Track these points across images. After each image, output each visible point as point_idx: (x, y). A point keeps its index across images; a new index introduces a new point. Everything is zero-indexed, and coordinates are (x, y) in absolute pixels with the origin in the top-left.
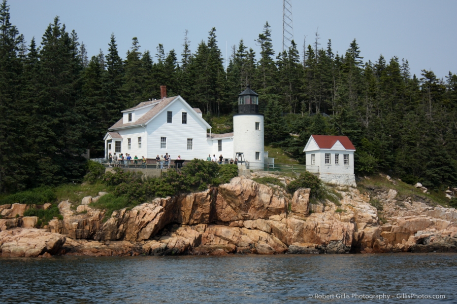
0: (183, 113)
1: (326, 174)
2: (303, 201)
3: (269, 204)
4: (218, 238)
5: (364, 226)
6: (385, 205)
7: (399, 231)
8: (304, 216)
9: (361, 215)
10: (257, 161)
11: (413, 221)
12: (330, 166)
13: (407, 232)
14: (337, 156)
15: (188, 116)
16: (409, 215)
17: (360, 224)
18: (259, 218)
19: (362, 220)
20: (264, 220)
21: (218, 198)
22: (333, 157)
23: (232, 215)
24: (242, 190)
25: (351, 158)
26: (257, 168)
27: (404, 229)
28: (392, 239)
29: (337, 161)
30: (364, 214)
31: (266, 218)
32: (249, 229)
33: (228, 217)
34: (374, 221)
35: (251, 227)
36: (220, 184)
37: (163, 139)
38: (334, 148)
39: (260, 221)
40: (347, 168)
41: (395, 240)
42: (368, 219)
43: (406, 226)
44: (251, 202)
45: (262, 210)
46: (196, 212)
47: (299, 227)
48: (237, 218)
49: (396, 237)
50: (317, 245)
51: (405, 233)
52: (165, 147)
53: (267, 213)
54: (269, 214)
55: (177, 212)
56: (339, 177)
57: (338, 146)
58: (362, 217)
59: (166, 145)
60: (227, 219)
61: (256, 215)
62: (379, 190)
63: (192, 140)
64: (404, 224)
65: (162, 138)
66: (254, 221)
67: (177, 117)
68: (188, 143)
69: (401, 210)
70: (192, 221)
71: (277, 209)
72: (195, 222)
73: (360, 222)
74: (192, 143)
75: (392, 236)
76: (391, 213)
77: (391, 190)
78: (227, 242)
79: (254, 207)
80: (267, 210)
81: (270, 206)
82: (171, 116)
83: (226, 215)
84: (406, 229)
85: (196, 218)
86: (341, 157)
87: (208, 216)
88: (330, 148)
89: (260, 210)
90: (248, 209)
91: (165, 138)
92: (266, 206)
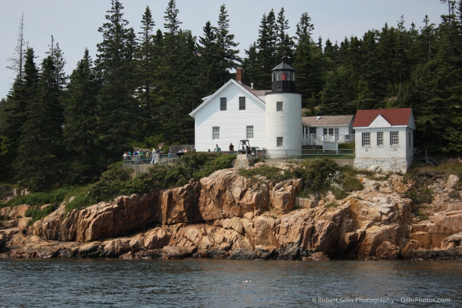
0: (240, 98)
1: (362, 158)
2: (278, 195)
3: (240, 200)
4: (185, 239)
5: (367, 224)
6: (438, 195)
7: (435, 231)
8: (282, 213)
9: (365, 210)
10: (279, 148)
11: (454, 218)
12: (369, 149)
13: (447, 232)
14: (380, 135)
15: (247, 101)
16: (457, 209)
17: (364, 222)
18: (234, 216)
19: (367, 217)
20: (239, 218)
21: (201, 194)
22: (373, 137)
23: (214, 213)
24: (211, 184)
25: (403, 136)
26: (278, 157)
27: (442, 228)
28: (426, 242)
29: (380, 142)
30: (371, 210)
31: (241, 216)
32: (226, 228)
33: (209, 216)
34: (384, 217)
35: (227, 227)
36: (201, 177)
37: (216, 129)
38: (373, 125)
39: (235, 220)
40: (396, 150)
41: (431, 243)
42: (374, 216)
43: (446, 224)
44: (223, 198)
45: (235, 206)
46: (174, 210)
47: (262, 226)
48: (219, 217)
49: (433, 239)
50: (275, 248)
51: (445, 234)
52: (218, 138)
53: (241, 210)
54: (243, 212)
55: (159, 210)
56: (383, 162)
57: (380, 122)
58: (367, 213)
59: (220, 136)
60: (209, 217)
61: (231, 213)
62: (439, 176)
63: (252, 127)
64: (444, 221)
65: (214, 128)
66: (231, 219)
67: (233, 103)
68: (247, 131)
69: (450, 202)
70: (170, 220)
71: (248, 205)
72: (174, 221)
73: (364, 219)
74: (253, 130)
75: (426, 238)
76: (438, 207)
77: (451, 176)
78: (192, 243)
79: (227, 203)
80: (239, 207)
81: (241, 202)
82: (226, 102)
83: (207, 213)
84: (445, 229)
85: (173, 217)
86: (386, 137)
87: (185, 214)
88: (368, 125)
89: (233, 207)
90: (222, 206)
91: (218, 128)
92: (237, 201)
